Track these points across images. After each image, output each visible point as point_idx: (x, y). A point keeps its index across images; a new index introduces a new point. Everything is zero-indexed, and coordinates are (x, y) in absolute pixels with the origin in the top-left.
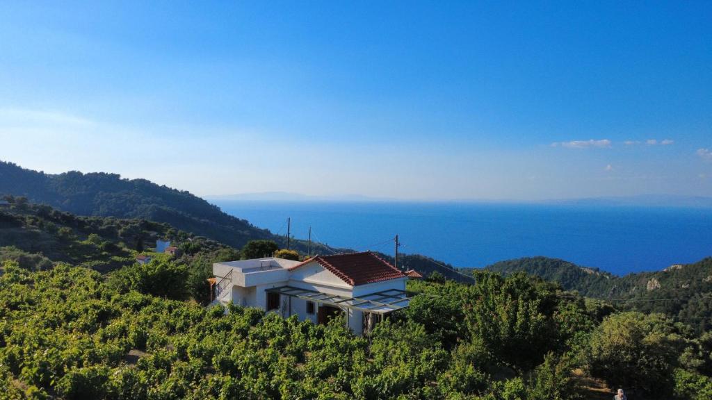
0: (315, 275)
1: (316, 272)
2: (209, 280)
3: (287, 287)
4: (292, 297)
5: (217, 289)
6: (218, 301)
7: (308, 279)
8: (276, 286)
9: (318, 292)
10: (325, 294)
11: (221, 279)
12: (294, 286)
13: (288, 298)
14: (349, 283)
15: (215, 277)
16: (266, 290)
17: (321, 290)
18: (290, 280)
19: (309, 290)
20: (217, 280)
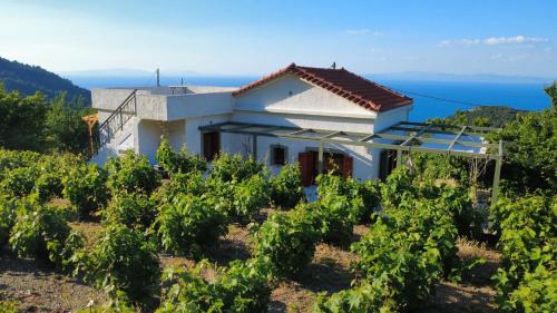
0: (288, 100)
1: (291, 94)
2: (85, 118)
3: (229, 123)
4: (258, 137)
5: (104, 132)
6: (110, 151)
7: (272, 108)
8: (216, 121)
9: (299, 129)
10: (311, 131)
11: (108, 115)
12: (244, 121)
13: (252, 139)
14: (368, 107)
15: (96, 111)
16: (200, 128)
17: (304, 124)
18: (235, 111)
19: (281, 125)
20: (101, 118)
